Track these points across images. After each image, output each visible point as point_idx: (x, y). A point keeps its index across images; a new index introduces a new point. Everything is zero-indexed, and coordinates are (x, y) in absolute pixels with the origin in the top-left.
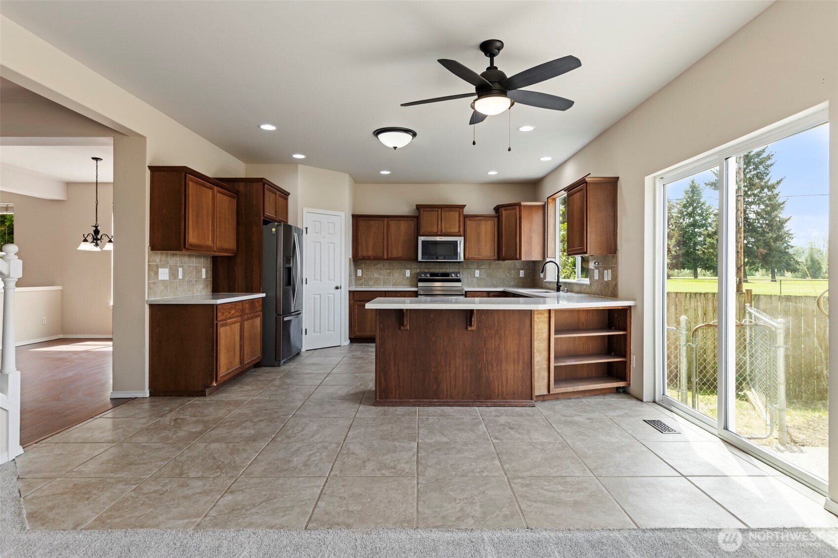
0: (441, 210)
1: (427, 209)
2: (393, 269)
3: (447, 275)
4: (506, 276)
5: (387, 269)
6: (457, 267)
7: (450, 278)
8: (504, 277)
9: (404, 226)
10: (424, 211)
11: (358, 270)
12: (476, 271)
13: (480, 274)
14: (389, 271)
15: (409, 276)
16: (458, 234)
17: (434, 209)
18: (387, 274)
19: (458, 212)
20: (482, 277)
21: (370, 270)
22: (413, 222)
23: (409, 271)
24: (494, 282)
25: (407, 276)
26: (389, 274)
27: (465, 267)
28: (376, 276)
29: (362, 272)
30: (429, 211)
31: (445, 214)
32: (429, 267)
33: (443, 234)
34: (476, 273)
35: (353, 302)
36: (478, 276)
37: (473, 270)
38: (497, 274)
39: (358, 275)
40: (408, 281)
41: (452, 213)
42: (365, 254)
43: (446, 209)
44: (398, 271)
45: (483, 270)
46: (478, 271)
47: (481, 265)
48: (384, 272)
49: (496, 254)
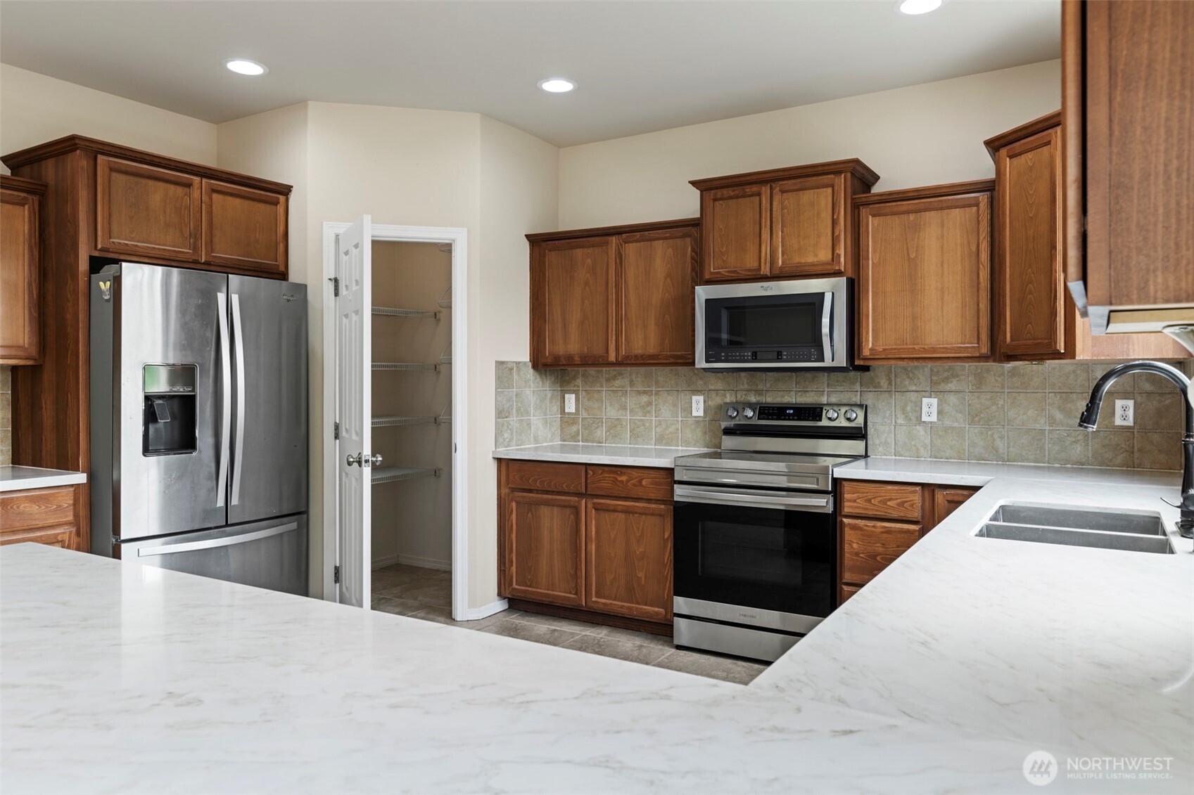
0: (771, 188)
1: (726, 192)
2: (657, 393)
3: (814, 412)
4: (1052, 421)
5: (639, 393)
6: (858, 387)
7: (825, 423)
8: (1042, 424)
9: (662, 255)
10: (715, 200)
11: (567, 396)
12: (925, 401)
13: (940, 412)
14: (645, 398)
15: (701, 413)
16: (829, 268)
17: (748, 190)
18: (642, 407)
19: (830, 190)
20: (947, 423)
21: (596, 396)
22: (688, 240)
23: (701, 398)
24: (1000, 444)
25: (694, 414)
26: (645, 408)
27: (884, 383)
28: (612, 412)
29: (577, 400)
30: (731, 198)
31: (783, 203)
32: (760, 387)
33: (776, 272)
34: (925, 409)
35: (507, 490)
36: (934, 418)
37: (913, 396)
38: (1012, 414)
39: (567, 411)
40: (699, 432)
41: (807, 196)
42: (561, 349)
43: (788, 184)
44: (670, 399)
45: (952, 399)
46: (934, 401)
47: (946, 380)
48: (631, 401)
49: (984, 336)
